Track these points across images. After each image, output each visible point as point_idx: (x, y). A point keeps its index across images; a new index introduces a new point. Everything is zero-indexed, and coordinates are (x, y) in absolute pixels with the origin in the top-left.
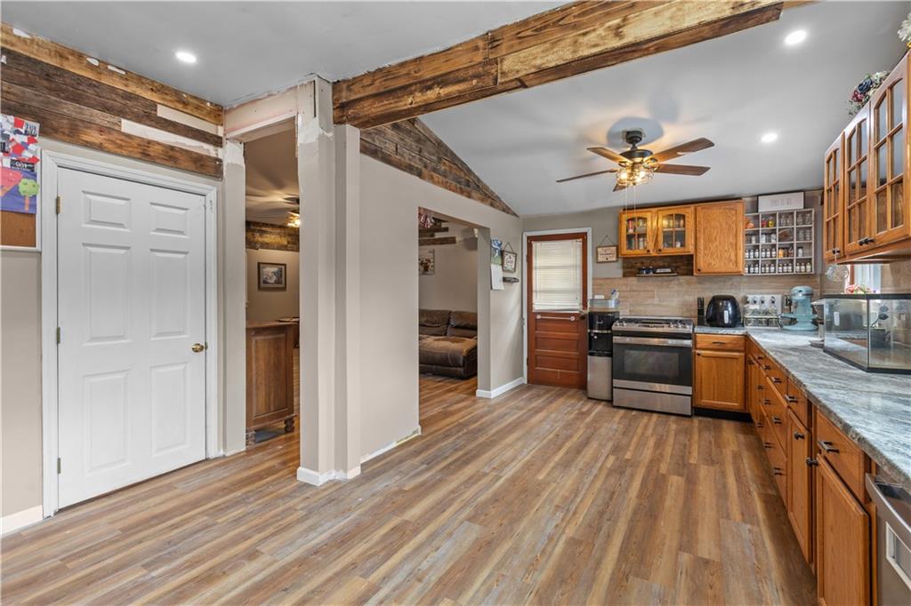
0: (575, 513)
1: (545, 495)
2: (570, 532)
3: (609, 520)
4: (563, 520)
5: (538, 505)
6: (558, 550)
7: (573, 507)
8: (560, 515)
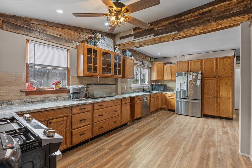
0: (159, 137)
1: (167, 142)
2: (161, 134)
3: (152, 135)
4: (163, 136)
5: (169, 139)
6: (164, 132)
7: (160, 138)
8: (163, 137)
